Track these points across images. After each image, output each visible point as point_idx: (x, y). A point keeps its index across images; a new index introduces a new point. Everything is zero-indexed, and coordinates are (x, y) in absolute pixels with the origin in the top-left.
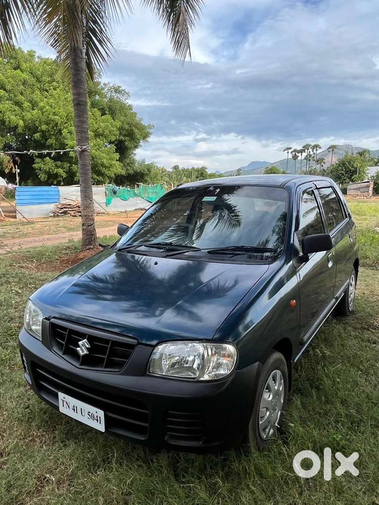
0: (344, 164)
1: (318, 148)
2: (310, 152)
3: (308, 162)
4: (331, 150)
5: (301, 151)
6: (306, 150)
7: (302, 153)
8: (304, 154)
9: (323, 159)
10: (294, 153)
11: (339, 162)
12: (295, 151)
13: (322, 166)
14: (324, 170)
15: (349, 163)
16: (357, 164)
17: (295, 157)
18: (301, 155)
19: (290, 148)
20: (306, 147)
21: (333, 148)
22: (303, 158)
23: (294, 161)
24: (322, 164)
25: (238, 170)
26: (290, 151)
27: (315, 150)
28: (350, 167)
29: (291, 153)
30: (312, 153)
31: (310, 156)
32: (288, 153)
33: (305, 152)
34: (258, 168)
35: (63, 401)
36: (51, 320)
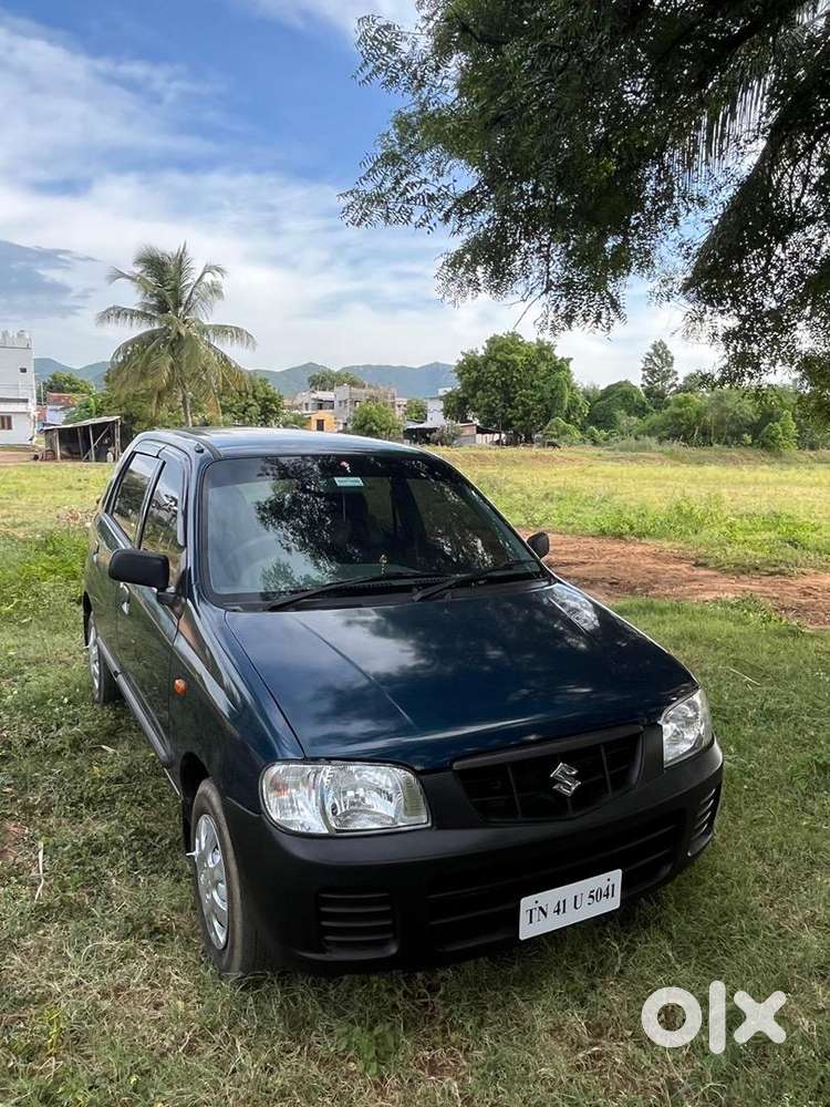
35: (531, 911)
36: (456, 765)
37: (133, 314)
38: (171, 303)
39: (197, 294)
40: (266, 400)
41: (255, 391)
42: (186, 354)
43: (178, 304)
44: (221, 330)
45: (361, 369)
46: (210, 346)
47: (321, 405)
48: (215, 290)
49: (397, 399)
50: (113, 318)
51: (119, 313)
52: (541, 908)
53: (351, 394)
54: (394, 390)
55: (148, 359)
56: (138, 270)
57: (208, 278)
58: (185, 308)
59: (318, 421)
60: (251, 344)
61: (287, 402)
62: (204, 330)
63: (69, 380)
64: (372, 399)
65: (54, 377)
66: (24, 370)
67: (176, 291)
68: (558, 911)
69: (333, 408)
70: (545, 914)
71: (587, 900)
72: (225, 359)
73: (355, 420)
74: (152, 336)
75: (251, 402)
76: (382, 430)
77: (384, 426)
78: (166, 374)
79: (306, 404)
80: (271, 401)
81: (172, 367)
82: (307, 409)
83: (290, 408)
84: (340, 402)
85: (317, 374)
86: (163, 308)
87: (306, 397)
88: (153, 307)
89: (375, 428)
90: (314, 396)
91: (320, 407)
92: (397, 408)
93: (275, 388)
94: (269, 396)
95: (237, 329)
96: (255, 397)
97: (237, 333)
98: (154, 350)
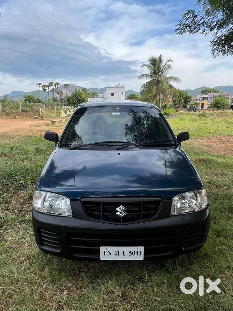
0: (76, 96)
1: (58, 85)
2: (53, 87)
3: (53, 93)
4: (66, 87)
5: (48, 86)
6: (51, 86)
7: (48, 87)
8: (50, 88)
9: (62, 92)
10: (43, 87)
11: (73, 94)
12: (44, 86)
13: (62, 96)
14: (62, 98)
15: (79, 95)
16: (83, 96)
17: (44, 90)
18: (48, 89)
19: (41, 84)
20: (51, 84)
21: (66, 85)
22: (49, 90)
23: (44, 92)
24: (62, 95)
25: (5, 96)
26: (41, 86)
27: (56, 86)
28: (80, 98)
29: (42, 87)
30: (55, 88)
31: (54, 89)
32: (40, 87)
33: (50, 87)
34: (18, 96)
35: (105, 251)
36: (82, 200)
37: (147, 76)
38: (157, 71)
39: (164, 68)
40: (186, 98)
41: (183, 96)
42: (160, 85)
43: (159, 72)
44: (171, 78)
45: (220, 87)
46: (167, 83)
47: (204, 99)
48: (170, 67)
49: (229, 96)
50: (142, 78)
51: (143, 76)
52: (108, 251)
53: (213, 95)
54: (229, 93)
55: (150, 88)
56: (149, 63)
57: (168, 63)
58: (161, 72)
59: (202, 104)
60: (179, 81)
61: (193, 98)
62: (166, 78)
63: (134, 95)
64: (220, 96)
65: (131, 95)
66: (123, 93)
67: (159, 68)
68: (116, 254)
69: (208, 100)
70: (111, 254)
71: (128, 253)
72: (172, 86)
73: (213, 103)
74: (152, 81)
75: (181, 99)
76: (222, 106)
77: (223, 105)
78: (155, 92)
79: (199, 99)
80: (187, 98)
81: (156, 90)
82: (199, 100)
83: (194, 100)
84: (210, 98)
85: (204, 89)
86: (155, 73)
87: (200, 97)
88: (153, 73)
89: (220, 105)
90: (202, 96)
91: (204, 100)
92: (229, 99)
93: (189, 94)
94: (187, 97)
95: (175, 77)
96: (183, 97)
97: (175, 79)
98: (152, 85)
